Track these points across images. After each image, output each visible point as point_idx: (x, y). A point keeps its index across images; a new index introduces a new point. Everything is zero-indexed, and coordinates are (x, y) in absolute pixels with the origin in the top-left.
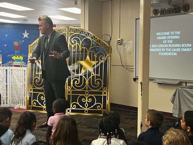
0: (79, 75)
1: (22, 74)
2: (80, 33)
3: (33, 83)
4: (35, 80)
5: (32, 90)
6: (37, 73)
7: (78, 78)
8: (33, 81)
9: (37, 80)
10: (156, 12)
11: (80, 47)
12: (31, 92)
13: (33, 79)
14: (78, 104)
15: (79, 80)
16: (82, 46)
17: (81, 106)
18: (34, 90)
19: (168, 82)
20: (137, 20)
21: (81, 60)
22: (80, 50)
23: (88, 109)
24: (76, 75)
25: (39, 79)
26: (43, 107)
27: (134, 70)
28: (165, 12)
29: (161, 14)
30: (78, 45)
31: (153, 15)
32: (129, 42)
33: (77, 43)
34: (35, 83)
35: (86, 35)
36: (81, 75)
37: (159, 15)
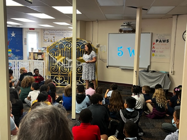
0: (80, 65)
1: (42, 65)
2: (80, 41)
3: (51, 70)
4: (52, 68)
5: (50, 74)
6: (53, 64)
7: (79, 67)
8: (51, 69)
9: (53, 68)
10: (121, 31)
11: (80, 49)
12: (49, 75)
13: (51, 68)
14: (80, 81)
15: (80, 68)
16: (81, 49)
17: (81, 83)
18: (51, 74)
19: (128, 68)
20: (109, 34)
21: (81, 57)
22: (80, 51)
23: (85, 84)
24: (78, 65)
25: (55, 67)
26: (58, 84)
27: (107, 61)
28: (126, 31)
29: (124, 32)
30: (79, 48)
31: (119, 32)
32: (104, 46)
33: (78, 47)
34: (52, 70)
35: (83, 42)
36: (81, 65)
37: (123, 32)
